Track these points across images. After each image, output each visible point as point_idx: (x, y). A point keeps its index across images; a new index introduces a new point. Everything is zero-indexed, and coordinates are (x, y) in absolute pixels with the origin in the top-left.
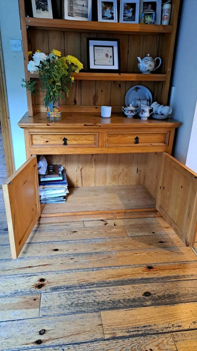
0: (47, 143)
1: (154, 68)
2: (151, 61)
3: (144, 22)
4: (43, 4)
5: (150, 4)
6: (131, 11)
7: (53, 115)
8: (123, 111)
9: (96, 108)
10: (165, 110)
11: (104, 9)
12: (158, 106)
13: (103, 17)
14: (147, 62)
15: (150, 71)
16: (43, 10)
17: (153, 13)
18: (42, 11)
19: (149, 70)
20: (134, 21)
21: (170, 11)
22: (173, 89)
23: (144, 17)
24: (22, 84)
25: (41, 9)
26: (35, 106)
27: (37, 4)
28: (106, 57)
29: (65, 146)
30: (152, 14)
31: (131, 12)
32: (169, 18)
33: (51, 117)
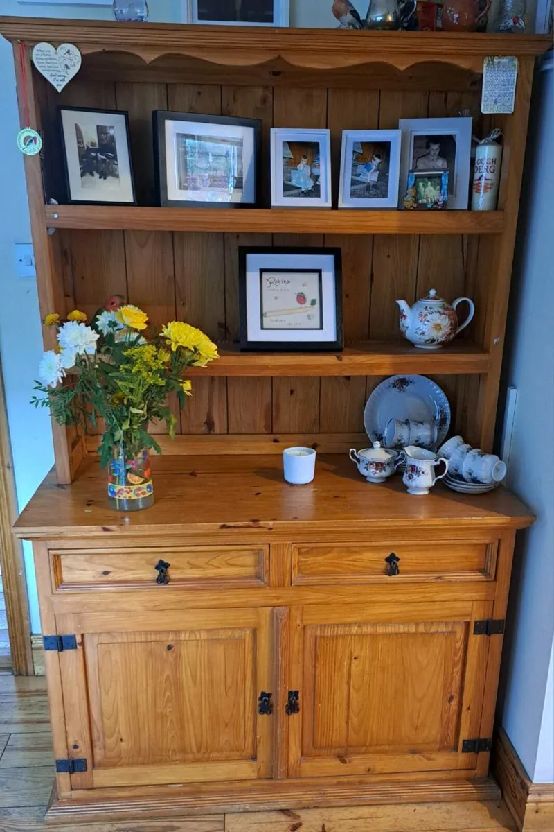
0: (105, 578)
1: (450, 334)
2: (441, 314)
3: (416, 201)
4: (104, 157)
5: (435, 143)
6: (374, 167)
7: (126, 493)
8: (354, 460)
9: (276, 441)
10: (485, 468)
11: (291, 164)
12: (463, 453)
13: (288, 189)
14: (426, 315)
15: (436, 342)
16: (103, 175)
17: (441, 174)
18: (100, 178)
19: (433, 340)
20: (385, 196)
21: (497, 166)
22: (513, 394)
23: (416, 185)
24: (34, 397)
25: (95, 173)
26: (86, 440)
27: (84, 160)
28: (299, 305)
29: (162, 586)
30: (440, 176)
31: (375, 171)
32: (494, 188)
33: (119, 500)
